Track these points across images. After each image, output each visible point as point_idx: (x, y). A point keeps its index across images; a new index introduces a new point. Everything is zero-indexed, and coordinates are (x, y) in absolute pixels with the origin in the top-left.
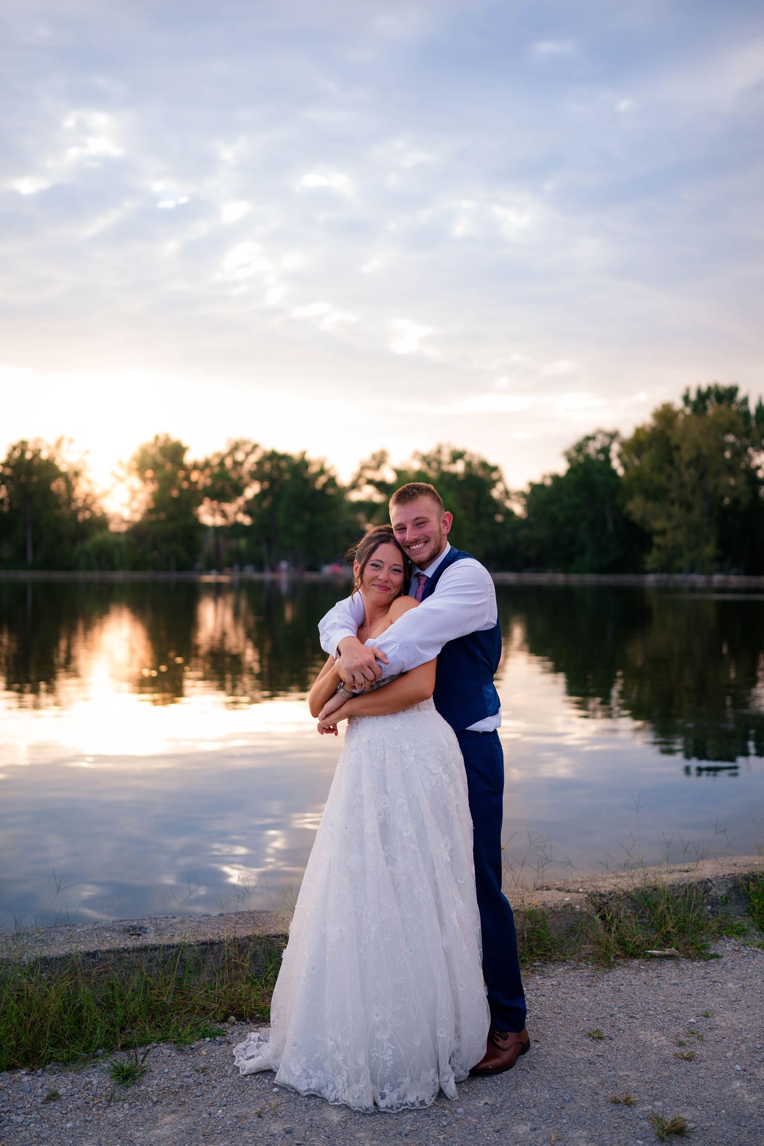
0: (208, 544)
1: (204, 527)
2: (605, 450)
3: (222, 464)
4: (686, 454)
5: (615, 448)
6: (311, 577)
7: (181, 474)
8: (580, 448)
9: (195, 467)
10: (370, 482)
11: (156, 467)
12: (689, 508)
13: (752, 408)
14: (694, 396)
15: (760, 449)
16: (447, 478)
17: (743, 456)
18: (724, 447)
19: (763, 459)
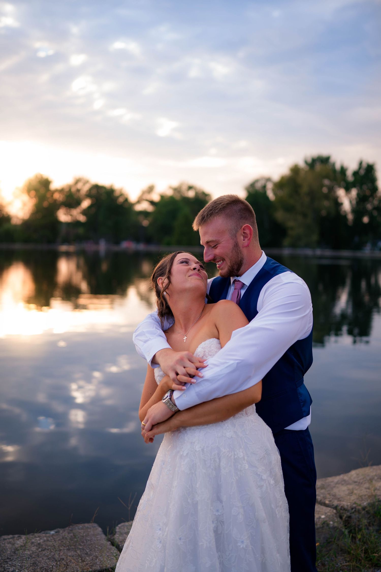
0: (63, 231)
1: (60, 223)
2: (264, 187)
3: (70, 190)
4: (305, 189)
5: (270, 186)
6: (115, 248)
7: (48, 195)
8: (252, 185)
9: (56, 191)
10: (147, 200)
11: (36, 190)
12: (305, 215)
13: (338, 167)
14: (310, 160)
15: (340, 186)
16: (186, 200)
17: (331, 189)
18: (322, 186)
19: (341, 193)
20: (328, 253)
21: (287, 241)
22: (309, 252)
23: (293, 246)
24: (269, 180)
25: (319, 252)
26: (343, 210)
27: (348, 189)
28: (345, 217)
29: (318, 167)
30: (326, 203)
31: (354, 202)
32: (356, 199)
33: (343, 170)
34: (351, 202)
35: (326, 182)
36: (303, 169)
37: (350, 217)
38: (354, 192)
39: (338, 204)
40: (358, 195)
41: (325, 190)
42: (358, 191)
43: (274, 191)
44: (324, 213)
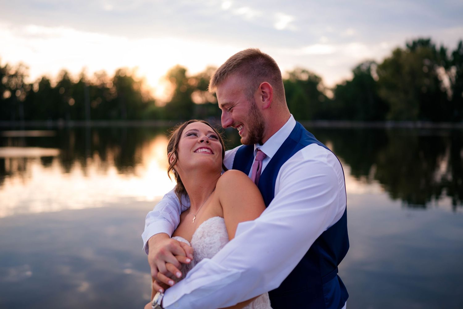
1: (194, 104)
2: (369, 70)
4: (406, 69)
5: (374, 68)
7: (184, 81)
8: (359, 68)
9: (192, 78)
13: (438, 47)
14: (411, 43)
15: (440, 65)
16: (300, 83)
17: (432, 69)
18: (422, 65)
19: (441, 71)
20: (428, 125)
21: (389, 116)
22: (410, 125)
23: (396, 119)
24: (373, 62)
25: (419, 125)
26: (443, 86)
27: (447, 68)
28: (445, 93)
29: (419, 49)
30: (427, 81)
31: (454, 79)
32: (456, 77)
33: (443, 51)
34: (450, 79)
35: (427, 62)
36: (405, 52)
37: (450, 93)
38: (453, 70)
39: (437, 81)
40: (458, 73)
41: (425, 69)
42: (458, 69)
43: (378, 72)
44: (424, 89)
